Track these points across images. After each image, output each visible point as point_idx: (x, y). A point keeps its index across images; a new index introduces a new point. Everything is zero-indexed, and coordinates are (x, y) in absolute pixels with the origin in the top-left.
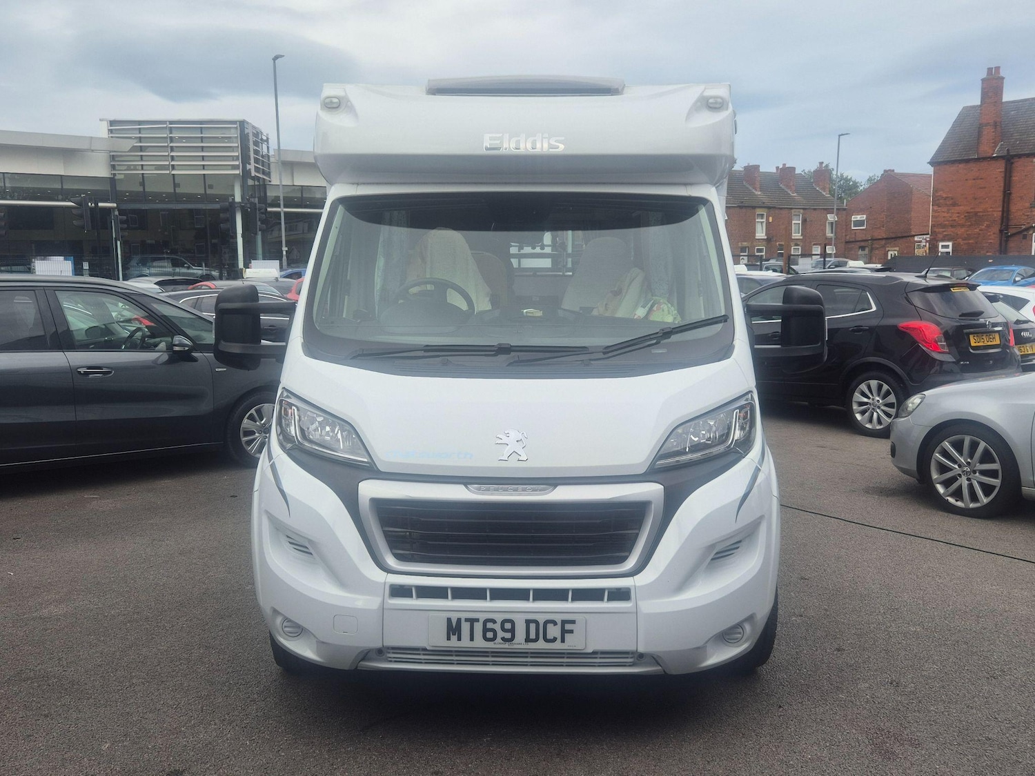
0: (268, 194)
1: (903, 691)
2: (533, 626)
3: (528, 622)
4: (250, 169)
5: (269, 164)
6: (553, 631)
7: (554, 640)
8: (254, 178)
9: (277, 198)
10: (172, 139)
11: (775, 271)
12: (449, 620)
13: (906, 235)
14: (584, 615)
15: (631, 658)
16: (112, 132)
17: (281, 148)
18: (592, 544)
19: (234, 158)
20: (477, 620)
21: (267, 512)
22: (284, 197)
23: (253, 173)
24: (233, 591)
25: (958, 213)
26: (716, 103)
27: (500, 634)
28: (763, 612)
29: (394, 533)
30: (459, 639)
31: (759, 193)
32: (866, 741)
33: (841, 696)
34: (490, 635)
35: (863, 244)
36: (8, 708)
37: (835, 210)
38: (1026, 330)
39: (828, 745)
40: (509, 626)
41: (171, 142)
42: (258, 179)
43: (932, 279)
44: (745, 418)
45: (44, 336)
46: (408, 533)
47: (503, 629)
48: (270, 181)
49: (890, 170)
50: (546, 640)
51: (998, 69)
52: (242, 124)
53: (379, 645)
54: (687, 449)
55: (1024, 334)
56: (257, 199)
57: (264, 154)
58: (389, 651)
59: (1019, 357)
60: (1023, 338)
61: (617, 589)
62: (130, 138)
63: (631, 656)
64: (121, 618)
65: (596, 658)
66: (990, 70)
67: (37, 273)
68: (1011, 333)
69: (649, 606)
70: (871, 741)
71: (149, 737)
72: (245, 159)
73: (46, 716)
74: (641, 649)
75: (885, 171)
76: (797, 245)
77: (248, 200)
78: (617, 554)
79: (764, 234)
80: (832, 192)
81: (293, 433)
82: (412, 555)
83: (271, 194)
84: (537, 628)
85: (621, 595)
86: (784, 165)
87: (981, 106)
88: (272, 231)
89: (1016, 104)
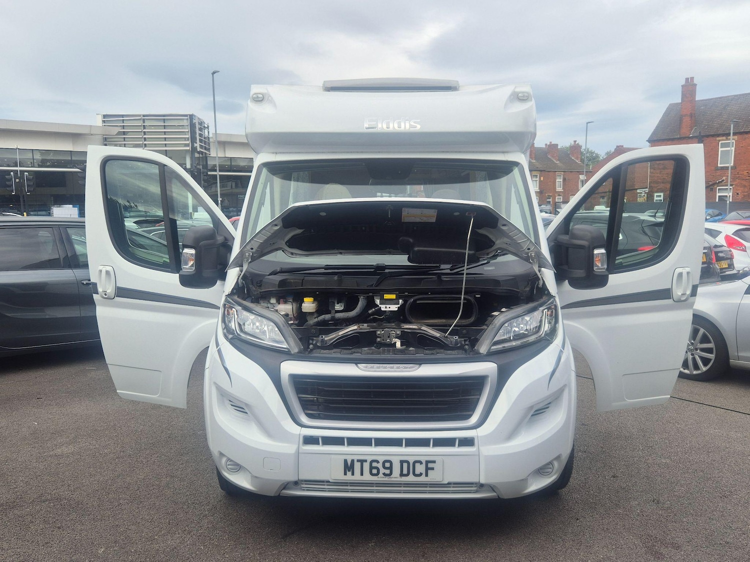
0: (209, 163)
1: (662, 507)
2: (405, 465)
3: (402, 462)
4: (196, 147)
5: (209, 143)
6: (420, 469)
7: (421, 474)
8: (199, 153)
9: (215, 166)
10: (144, 127)
11: (546, 213)
12: (346, 461)
13: (631, 188)
14: (442, 457)
15: (475, 487)
16: (104, 123)
17: (217, 132)
18: (446, 406)
19: (185, 139)
20: (366, 461)
21: (215, 383)
22: (219, 165)
23: (199, 149)
24: (190, 435)
25: (667, 174)
26: (524, 96)
27: (382, 471)
28: (566, 453)
29: (305, 399)
30: (353, 474)
31: (534, 161)
32: (641, 545)
33: (619, 511)
34: (375, 471)
35: (603, 195)
36: (32, 522)
37: (585, 172)
38: (721, 252)
39: (614, 547)
40: (388, 465)
41: (144, 128)
42: (202, 153)
43: (659, 218)
44: (551, 315)
45: (58, 259)
46: (316, 399)
47: (384, 467)
48: (210, 155)
49: (620, 146)
50: (414, 474)
51: (692, 78)
52: (191, 117)
53: (295, 479)
54: (512, 337)
55: (721, 255)
56: (201, 166)
57: (206, 136)
58: (303, 483)
59: (719, 270)
60: (720, 257)
61: (465, 438)
62: (117, 126)
63: (475, 485)
64: (112, 455)
65: (450, 487)
66: (687, 79)
67: (54, 216)
68: (713, 254)
69: (488, 450)
70: (644, 545)
71: (133, 543)
72: (193, 140)
73: (59, 528)
74: (482, 481)
75: (617, 147)
76: (559, 195)
77: (196, 167)
78: (464, 413)
79: (538, 189)
80: (582, 161)
81: (233, 327)
82: (319, 414)
83: (210, 163)
84: (408, 467)
85: (468, 442)
86: (551, 142)
87: (681, 103)
88: (211, 187)
89: (705, 102)
